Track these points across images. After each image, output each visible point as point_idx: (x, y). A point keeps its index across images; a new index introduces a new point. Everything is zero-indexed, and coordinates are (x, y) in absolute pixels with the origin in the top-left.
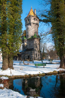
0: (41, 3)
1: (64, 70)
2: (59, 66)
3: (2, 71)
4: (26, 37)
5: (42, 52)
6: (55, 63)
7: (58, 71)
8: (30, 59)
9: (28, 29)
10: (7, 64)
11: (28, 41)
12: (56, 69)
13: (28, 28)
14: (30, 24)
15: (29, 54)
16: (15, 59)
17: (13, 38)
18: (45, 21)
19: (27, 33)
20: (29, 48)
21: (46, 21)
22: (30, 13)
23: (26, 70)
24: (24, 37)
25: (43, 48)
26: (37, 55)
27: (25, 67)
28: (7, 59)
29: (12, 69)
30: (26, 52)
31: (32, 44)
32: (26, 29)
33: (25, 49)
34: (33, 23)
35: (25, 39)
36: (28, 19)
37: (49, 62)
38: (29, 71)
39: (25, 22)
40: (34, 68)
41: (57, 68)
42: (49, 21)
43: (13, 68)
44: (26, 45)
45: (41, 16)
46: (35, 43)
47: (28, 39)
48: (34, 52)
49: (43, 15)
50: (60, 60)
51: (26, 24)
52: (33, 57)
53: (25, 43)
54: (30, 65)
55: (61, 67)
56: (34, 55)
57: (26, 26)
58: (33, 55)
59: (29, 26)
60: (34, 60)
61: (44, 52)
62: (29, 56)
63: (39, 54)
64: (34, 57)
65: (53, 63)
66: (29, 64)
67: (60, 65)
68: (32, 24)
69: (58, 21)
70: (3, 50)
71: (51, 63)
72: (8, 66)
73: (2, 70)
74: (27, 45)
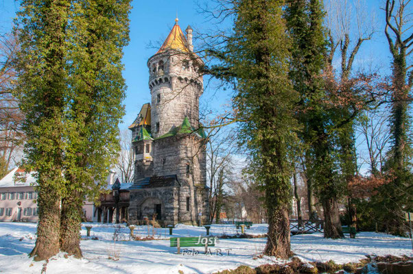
0: (205, 8)
1: (280, 263)
2: (263, 246)
3: (32, 265)
4: (149, 132)
5: (213, 190)
6: (257, 237)
7: (258, 265)
8: (161, 216)
9: (159, 101)
10: (55, 235)
11: (157, 145)
12: (251, 260)
13: (159, 96)
14: (168, 81)
15: (160, 197)
16: (102, 218)
17: (82, 135)
18: (222, 74)
19: (156, 114)
20: (159, 175)
21: (224, 72)
22: (170, 41)
23: (131, 261)
24: (144, 129)
25: (216, 177)
26: (192, 203)
27: (134, 249)
28: (56, 217)
29: (76, 257)
30: (148, 190)
31: (172, 158)
32: (153, 98)
33: (146, 176)
34: (180, 79)
35: (145, 137)
36: (161, 62)
37: (235, 233)
38: (142, 263)
39: (150, 71)
40: (168, 253)
41: (254, 257)
42: (234, 75)
43: (78, 254)
44: (149, 163)
45: (204, 53)
46: (183, 155)
47: (160, 139)
48: (179, 190)
49: (211, 52)
50: (267, 225)
51: (153, 81)
52: (175, 211)
53: (147, 156)
54: (154, 242)
55: (269, 251)
56: (179, 204)
57: (151, 87)
58: (175, 204)
59: (164, 91)
60: (180, 221)
61: (221, 191)
62: (158, 208)
63: (199, 198)
64: (179, 209)
65: (251, 237)
66: (152, 239)
67: (267, 243)
68: (175, 81)
69: (260, 75)
70: (45, 178)
71: (244, 236)
72: (58, 244)
73: (32, 258)
74: (152, 162)
